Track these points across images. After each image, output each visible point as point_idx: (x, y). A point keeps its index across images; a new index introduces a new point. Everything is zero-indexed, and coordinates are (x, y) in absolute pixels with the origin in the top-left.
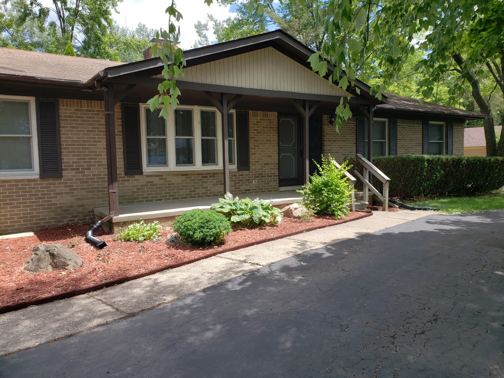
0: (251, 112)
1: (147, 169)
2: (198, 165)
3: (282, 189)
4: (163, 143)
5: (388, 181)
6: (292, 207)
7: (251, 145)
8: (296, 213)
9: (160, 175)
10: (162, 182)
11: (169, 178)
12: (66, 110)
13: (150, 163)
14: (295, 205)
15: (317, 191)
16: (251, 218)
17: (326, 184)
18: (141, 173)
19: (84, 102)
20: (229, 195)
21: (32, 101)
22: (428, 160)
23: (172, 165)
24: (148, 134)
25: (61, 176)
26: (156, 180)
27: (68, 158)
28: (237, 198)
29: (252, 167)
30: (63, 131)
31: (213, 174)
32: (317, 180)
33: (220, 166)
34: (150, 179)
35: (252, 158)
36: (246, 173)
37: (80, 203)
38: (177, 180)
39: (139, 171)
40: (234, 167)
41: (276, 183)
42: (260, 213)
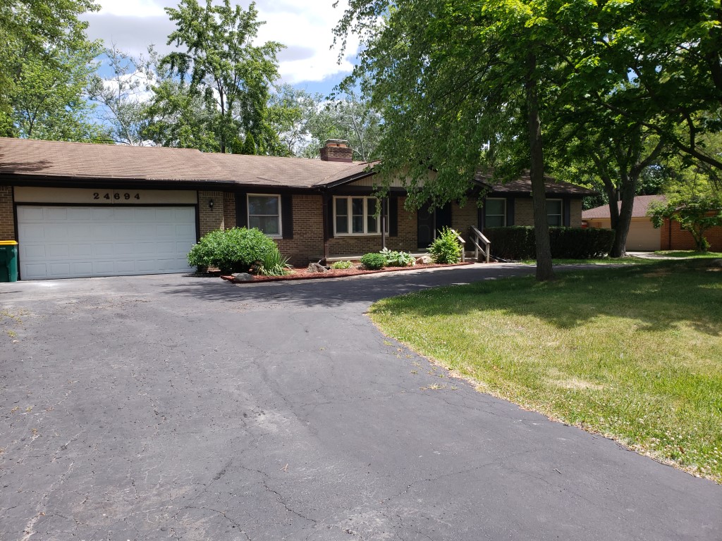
0: (399, 198)
1: (336, 235)
2: (366, 233)
3: (420, 250)
4: (346, 220)
5: (488, 243)
6: (423, 258)
7: (399, 219)
8: (425, 261)
9: (343, 238)
10: (344, 242)
11: (348, 240)
12: (296, 201)
13: (338, 231)
14: (425, 257)
15: (438, 249)
16: (398, 261)
17: (444, 244)
18: (333, 237)
19: (304, 196)
20: (385, 249)
21: (279, 196)
22: (529, 230)
23: (350, 233)
24: (337, 214)
25: (292, 238)
26: (341, 242)
27: (296, 228)
28: (390, 251)
29: (399, 234)
30: (294, 212)
31: (374, 238)
32: (439, 242)
33: (379, 233)
34: (338, 240)
35: (400, 228)
36: (395, 238)
37: (301, 253)
38: (352, 242)
39: (331, 235)
40: (387, 234)
41: (416, 246)
42: (403, 259)
